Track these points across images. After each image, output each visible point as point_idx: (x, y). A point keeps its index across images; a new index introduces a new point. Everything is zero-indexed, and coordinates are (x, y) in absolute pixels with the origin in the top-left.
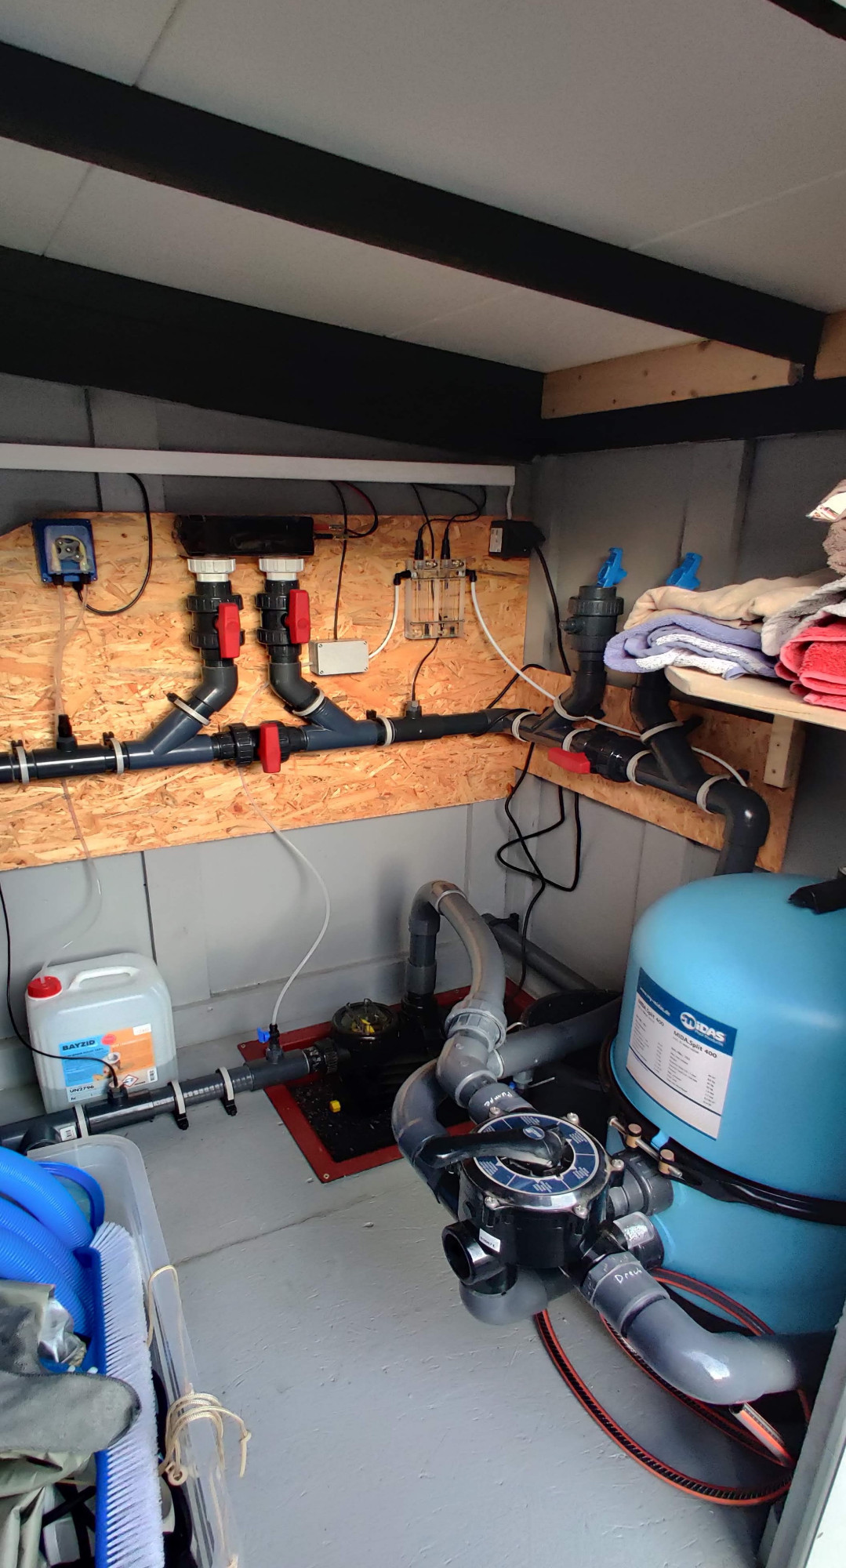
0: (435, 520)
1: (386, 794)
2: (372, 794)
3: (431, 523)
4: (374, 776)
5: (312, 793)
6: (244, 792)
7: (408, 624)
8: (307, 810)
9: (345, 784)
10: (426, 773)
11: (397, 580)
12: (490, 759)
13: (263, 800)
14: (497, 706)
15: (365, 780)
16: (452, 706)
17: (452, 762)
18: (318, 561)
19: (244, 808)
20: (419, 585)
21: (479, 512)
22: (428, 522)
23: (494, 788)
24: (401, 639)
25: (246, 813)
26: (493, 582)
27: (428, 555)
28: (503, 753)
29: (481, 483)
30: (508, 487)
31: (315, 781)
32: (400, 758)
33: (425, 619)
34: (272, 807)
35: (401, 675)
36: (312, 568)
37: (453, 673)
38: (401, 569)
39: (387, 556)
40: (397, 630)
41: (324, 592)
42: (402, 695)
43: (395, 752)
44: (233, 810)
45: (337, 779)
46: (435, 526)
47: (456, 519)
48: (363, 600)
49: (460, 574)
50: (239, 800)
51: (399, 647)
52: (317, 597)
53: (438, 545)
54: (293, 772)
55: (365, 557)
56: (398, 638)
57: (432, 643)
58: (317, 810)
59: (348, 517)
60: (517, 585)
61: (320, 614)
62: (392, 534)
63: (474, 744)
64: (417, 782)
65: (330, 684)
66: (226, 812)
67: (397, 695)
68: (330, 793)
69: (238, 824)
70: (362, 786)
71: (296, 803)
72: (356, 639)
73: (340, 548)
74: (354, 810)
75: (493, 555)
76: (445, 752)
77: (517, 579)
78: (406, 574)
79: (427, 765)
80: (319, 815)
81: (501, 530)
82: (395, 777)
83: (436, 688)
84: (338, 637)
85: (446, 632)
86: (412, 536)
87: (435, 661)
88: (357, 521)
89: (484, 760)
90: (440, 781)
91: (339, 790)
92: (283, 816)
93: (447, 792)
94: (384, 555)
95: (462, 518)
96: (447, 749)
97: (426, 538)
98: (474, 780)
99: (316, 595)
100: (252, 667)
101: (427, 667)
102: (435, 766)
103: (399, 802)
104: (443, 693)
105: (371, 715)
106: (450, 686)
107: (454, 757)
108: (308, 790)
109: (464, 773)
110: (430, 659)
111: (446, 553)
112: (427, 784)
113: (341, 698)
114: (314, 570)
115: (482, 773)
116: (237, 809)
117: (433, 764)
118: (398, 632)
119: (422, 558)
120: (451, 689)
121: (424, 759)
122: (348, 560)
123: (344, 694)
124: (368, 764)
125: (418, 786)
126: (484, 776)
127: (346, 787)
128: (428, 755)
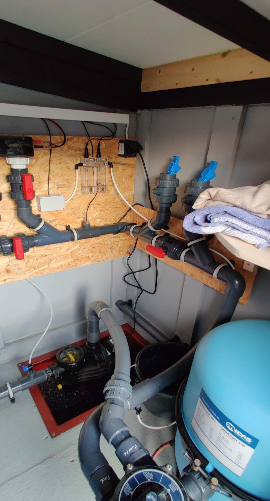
0: (93, 139)
1: (77, 259)
2: (70, 260)
3: (92, 141)
4: (71, 253)
5: (43, 262)
6: (10, 264)
7: (83, 187)
8: (41, 269)
10: (93, 250)
11: (77, 167)
12: (120, 242)
13: (20, 267)
14: (123, 221)
15: (66, 255)
16: (104, 221)
17: (104, 244)
18: (38, 158)
19: (11, 271)
20: (87, 170)
21: (113, 135)
22: (90, 140)
23: (122, 253)
24: (80, 193)
25: (12, 273)
26: (120, 168)
27: (90, 155)
28: (126, 239)
29: (115, 122)
30: (126, 124)
31: (43, 257)
32: (82, 244)
33: (91, 184)
34: (25, 269)
35: (81, 209)
36: (36, 161)
37: (104, 208)
38: (78, 162)
39: (71, 156)
40: (78, 190)
41: (42, 173)
42: (82, 218)
43: (79, 242)
44: (6, 272)
45: (54, 255)
46: (93, 142)
47: (103, 138)
48: (61, 176)
49: (106, 164)
50: (8, 268)
51: (79, 197)
52: (39, 175)
53: (95, 151)
54: (33, 254)
55: (61, 156)
56: (78, 193)
57: (94, 195)
58: (45, 268)
59: (51, 136)
60: (130, 169)
61: (40, 183)
62: (73, 145)
63: (113, 236)
64: (90, 253)
65: (48, 215)
66: (3, 273)
67: (79, 218)
68: (51, 261)
69: (9, 278)
70: (65, 257)
71: (35, 266)
72: (58, 195)
73: (48, 152)
74: (62, 267)
75: (120, 155)
76: (101, 240)
77: (131, 166)
78: (81, 164)
79: (94, 246)
80: (47, 270)
81: (123, 144)
82: (80, 252)
83: (96, 214)
84: (50, 193)
85: (100, 190)
86: (83, 146)
87: (95, 203)
88: (56, 139)
89: (118, 242)
90: (100, 252)
91: (55, 259)
92: (30, 272)
93: (103, 257)
94: (70, 155)
95: (106, 138)
96: (102, 239)
97: (89, 147)
98: (114, 251)
100: (9, 209)
101: (92, 206)
102: (97, 246)
103: (82, 262)
104: (100, 216)
105: (68, 228)
106: (102, 213)
107: (105, 242)
108: (41, 261)
109: (109, 248)
110: (93, 202)
111: (99, 154)
112: (94, 254)
113: (53, 221)
114: (36, 162)
115: (117, 248)
116: (8, 271)
117: (96, 246)
118: (79, 191)
119: (88, 157)
121: (92, 244)
122: (54, 157)
123: (55, 218)
124: (67, 248)
125: (90, 255)
127: (58, 258)
128: (94, 242)
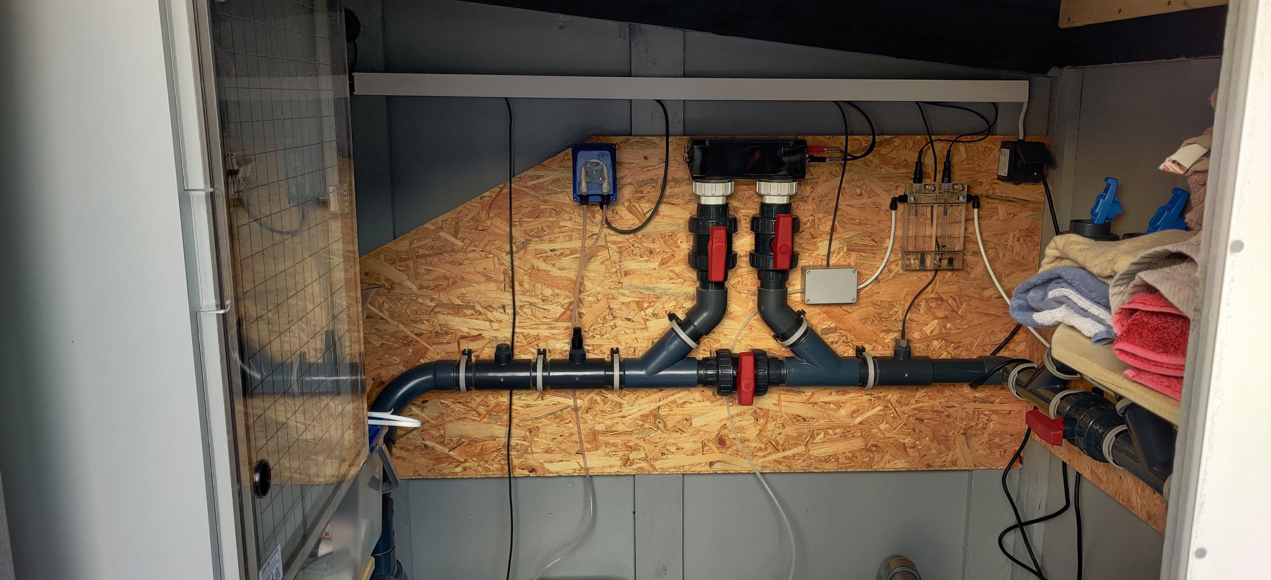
0: (939, 140)
1: (873, 446)
2: (856, 444)
3: (936, 144)
4: (861, 423)
5: (796, 434)
6: (728, 424)
7: (906, 253)
8: (789, 453)
9: (829, 428)
10: (919, 426)
11: (893, 206)
12: (994, 417)
13: (746, 436)
14: (1004, 353)
15: (849, 427)
16: (950, 349)
17: (948, 416)
18: (817, 183)
19: (727, 442)
20: (916, 211)
21: (989, 131)
22: (932, 142)
23: (998, 454)
24: (896, 269)
25: (728, 448)
26: (1002, 209)
27: (929, 177)
28: (1010, 412)
29: (995, 101)
30: (1022, 103)
31: (798, 421)
32: (890, 405)
33: (922, 246)
34: (754, 445)
35: (895, 309)
36: (811, 190)
37: (953, 311)
38: (900, 192)
39: (886, 178)
40: (893, 258)
41: (820, 216)
42: (895, 332)
43: (885, 397)
44: (717, 442)
45: (822, 422)
46: (938, 146)
47: (963, 139)
48: (860, 224)
49: (961, 199)
50: (723, 432)
51: (894, 277)
52: (813, 220)
53: (940, 167)
54: (777, 408)
55: (864, 179)
56: (893, 267)
57: (930, 275)
58: (798, 454)
59: (849, 137)
60: (1030, 213)
61: (814, 238)
62: (893, 155)
63: (974, 397)
64: (907, 435)
65: (820, 314)
66: (711, 444)
67: (888, 331)
68: (813, 437)
69: (721, 459)
70: (847, 433)
71: (777, 443)
72: (849, 266)
73: (839, 169)
74: (837, 460)
75: (1001, 178)
76: (940, 403)
77: (1031, 206)
78: (903, 199)
79: (919, 416)
80: (801, 461)
81: (1009, 151)
82: (883, 426)
83: (932, 327)
84: (831, 263)
85: (945, 263)
86: (913, 157)
87: (933, 295)
88: (858, 142)
89: (986, 418)
90: (934, 438)
91: (822, 434)
92: (764, 456)
93: (941, 454)
94: (884, 177)
95: (969, 138)
96: (943, 400)
97: (928, 160)
98: (974, 441)
99: (812, 218)
100: (745, 292)
101: (923, 304)
102: (928, 419)
103: (887, 457)
104: (941, 333)
105: (860, 351)
106: (949, 325)
107: (951, 411)
108: (791, 431)
109: (962, 431)
110: (928, 292)
111: (947, 174)
112: (919, 439)
113: (829, 330)
114: (811, 192)
115: (983, 433)
116: (721, 442)
117: (927, 416)
118: (894, 261)
119: (920, 181)
120: (950, 329)
121: (916, 409)
122: (848, 182)
123: (833, 325)
124: (854, 407)
125: (908, 440)
126: (986, 438)
127: (830, 431)
128: (921, 405)
